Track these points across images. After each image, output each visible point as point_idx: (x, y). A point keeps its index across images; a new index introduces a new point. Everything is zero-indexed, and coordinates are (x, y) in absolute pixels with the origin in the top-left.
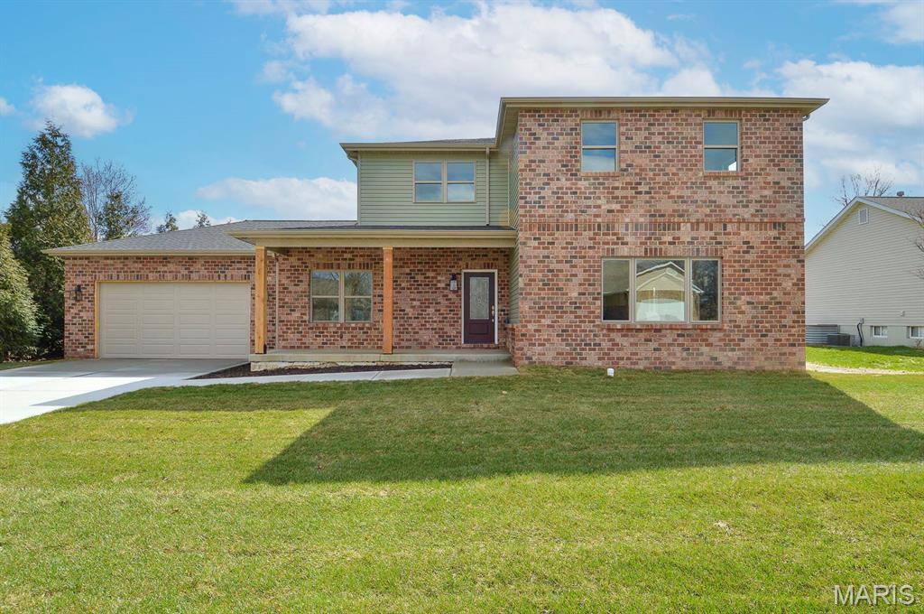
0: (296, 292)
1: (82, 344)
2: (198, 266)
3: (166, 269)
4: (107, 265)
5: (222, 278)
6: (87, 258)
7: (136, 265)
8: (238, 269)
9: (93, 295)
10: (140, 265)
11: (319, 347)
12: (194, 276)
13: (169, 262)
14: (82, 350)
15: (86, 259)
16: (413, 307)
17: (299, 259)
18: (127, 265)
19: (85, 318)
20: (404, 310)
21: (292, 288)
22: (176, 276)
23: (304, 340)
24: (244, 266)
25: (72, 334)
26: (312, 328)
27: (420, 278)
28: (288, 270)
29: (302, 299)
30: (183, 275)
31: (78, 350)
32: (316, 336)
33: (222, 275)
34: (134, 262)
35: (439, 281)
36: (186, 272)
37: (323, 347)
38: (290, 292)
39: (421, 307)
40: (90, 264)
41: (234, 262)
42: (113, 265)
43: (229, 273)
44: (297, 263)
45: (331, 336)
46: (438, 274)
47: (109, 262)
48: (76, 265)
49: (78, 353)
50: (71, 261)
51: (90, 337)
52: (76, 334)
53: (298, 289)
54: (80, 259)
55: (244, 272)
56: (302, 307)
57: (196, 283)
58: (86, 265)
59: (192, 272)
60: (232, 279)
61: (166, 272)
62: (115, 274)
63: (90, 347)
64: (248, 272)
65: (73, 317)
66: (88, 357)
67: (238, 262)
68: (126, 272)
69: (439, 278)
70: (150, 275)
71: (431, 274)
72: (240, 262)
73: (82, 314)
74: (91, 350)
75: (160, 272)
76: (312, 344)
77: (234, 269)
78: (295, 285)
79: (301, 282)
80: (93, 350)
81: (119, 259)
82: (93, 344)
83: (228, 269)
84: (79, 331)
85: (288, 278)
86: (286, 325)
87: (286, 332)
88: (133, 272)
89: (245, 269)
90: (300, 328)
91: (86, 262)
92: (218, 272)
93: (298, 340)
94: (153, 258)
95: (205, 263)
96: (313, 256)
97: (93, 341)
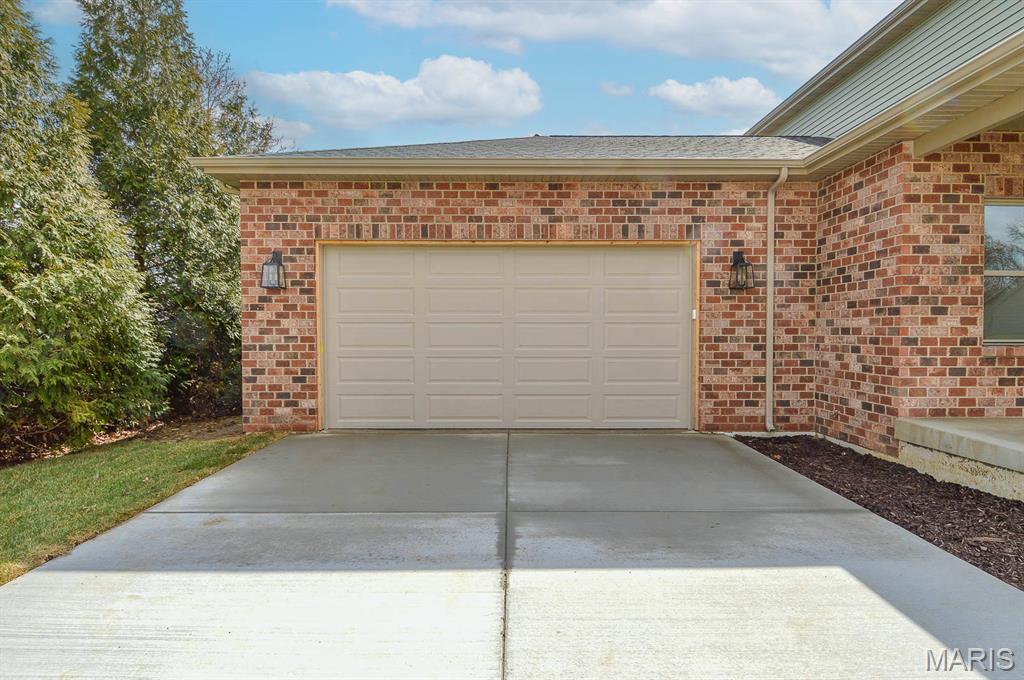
0: (948, 261)
1: (287, 395)
2: (572, 205)
3: (493, 211)
4: (348, 202)
5: (632, 234)
6: (297, 184)
7: (420, 202)
8: (673, 211)
9: (311, 275)
10: (431, 203)
11: (1012, 412)
12: (564, 230)
13: (503, 195)
14: (288, 410)
15: (293, 186)
17: (957, 168)
18: (398, 202)
19: (293, 333)
21: (938, 249)
22: (520, 228)
23: (971, 392)
24: (684, 203)
25: (262, 372)
26: (989, 361)
28: (928, 199)
29: (966, 280)
30: (536, 227)
31: (279, 411)
32: (1002, 382)
33: (633, 227)
34: (416, 195)
36: (544, 220)
37: (1018, 412)
38: (935, 260)
40: (304, 199)
41: (662, 195)
42: (361, 202)
43: (648, 222)
44: (952, 178)
47: (352, 193)
48: (267, 201)
49: (277, 419)
50: (256, 192)
51: (305, 377)
52: (272, 372)
53: (955, 250)
54: (277, 186)
55: (686, 220)
56: (966, 302)
57: (568, 247)
58: (294, 202)
59: (559, 220)
60: (657, 235)
61: (494, 219)
62: (367, 223)
63: (306, 404)
64: (695, 219)
65: (263, 332)
66: (302, 429)
67: (673, 195)
68: (398, 219)
70: (457, 227)
72: (677, 195)
73: (285, 323)
74: (310, 410)
75: (479, 219)
76: (991, 403)
77: (662, 212)
78: (949, 240)
79: (965, 230)
80: (313, 411)
81: (377, 186)
82: (314, 396)
83: (647, 212)
84: (279, 364)
85: (929, 219)
86: (922, 352)
87: (923, 372)
88: (413, 219)
89: (687, 211)
90: (960, 360)
91: (294, 194)
92: (622, 220)
93: (953, 392)
94: (463, 186)
95: (592, 195)
96: (995, 159)
97: (314, 387)
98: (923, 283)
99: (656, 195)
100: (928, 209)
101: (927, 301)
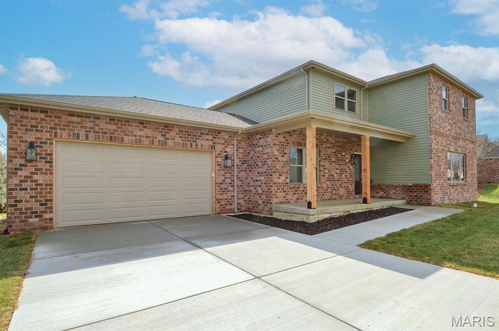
0: (282, 162)
1: (36, 212)
2: (173, 134)
3: (142, 133)
4: (73, 123)
5: (194, 146)
6: (44, 111)
7: (109, 126)
8: (206, 140)
9: (51, 155)
10: (114, 127)
11: (296, 202)
12: (169, 142)
13: (146, 127)
14: (37, 219)
15: (42, 112)
16: (337, 174)
17: (284, 137)
18: (98, 125)
19: (40, 182)
20: (333, 176)
22: (153, 141)
23: (287, 197)
24: (210, 137)
25: (21, 201)
26: (291, 188)
27: (339, 155)
28: (278, 145)
29: (286, 167)
30: (159, 141)
31: (31, 220)
32: (294, 194)
33: (194, 144)
34: (106, 123)
35: (346, 158)
36: (162, 139)
37: (297, 202)
39: (340, 174)
40: (48, 119)
41: (203, 134)
42: (79, 123)
43: (199, 142)
44: (283, 140)
45: (301, 193)
46: (346, 154)
47: (75, 119)
48: (27, 118)
49: (31, 224)
50: (19, 112)
51: (47, 204)
52: (27, 201)
53: (283, 159)
54: (32, 111)
55: (211, 143)
56: (287, 173)
57: (171, 149)
58: (42, 119)
59: (168, 139)
60: (202, 147)
61: (143, 136)
62: (82, 133)
63: (47, 216)
64: (214, 143)
65: (21, 181)
66: (45, 228)
67: (206, 134)
68: (99, 132)
69: (346, 156)
70: (126, 138)
71: (343, 154)
72: (208, 134)
73: (35, 177)
74: (49, 219)
75: (136, 136)
76: (291, 199)
77: (203, 140)
78: (282, 156)
79: (285, 154)
80: (51, 219)
81: (88, 117)
82: (51, 212)
83: (199, 139)
84: (31, 197)
85: (278, 150)
86: (277, 186)
87: (277, 192)
88: (106, 133)
89: (211, 140)
90: (285, 188)
91: (42, 116)
92: (190, 141)
93: (284, 197)
94: (129, 122)
95: (180, 131)
96: (291, 136)
97: (52, 208)
98: (277, 167)
99: (201, 133)
100: (278, 147)
101: (278, 172)
